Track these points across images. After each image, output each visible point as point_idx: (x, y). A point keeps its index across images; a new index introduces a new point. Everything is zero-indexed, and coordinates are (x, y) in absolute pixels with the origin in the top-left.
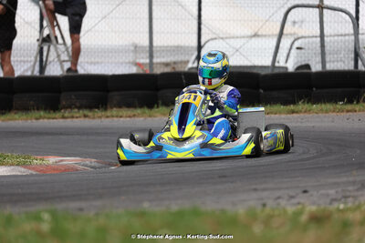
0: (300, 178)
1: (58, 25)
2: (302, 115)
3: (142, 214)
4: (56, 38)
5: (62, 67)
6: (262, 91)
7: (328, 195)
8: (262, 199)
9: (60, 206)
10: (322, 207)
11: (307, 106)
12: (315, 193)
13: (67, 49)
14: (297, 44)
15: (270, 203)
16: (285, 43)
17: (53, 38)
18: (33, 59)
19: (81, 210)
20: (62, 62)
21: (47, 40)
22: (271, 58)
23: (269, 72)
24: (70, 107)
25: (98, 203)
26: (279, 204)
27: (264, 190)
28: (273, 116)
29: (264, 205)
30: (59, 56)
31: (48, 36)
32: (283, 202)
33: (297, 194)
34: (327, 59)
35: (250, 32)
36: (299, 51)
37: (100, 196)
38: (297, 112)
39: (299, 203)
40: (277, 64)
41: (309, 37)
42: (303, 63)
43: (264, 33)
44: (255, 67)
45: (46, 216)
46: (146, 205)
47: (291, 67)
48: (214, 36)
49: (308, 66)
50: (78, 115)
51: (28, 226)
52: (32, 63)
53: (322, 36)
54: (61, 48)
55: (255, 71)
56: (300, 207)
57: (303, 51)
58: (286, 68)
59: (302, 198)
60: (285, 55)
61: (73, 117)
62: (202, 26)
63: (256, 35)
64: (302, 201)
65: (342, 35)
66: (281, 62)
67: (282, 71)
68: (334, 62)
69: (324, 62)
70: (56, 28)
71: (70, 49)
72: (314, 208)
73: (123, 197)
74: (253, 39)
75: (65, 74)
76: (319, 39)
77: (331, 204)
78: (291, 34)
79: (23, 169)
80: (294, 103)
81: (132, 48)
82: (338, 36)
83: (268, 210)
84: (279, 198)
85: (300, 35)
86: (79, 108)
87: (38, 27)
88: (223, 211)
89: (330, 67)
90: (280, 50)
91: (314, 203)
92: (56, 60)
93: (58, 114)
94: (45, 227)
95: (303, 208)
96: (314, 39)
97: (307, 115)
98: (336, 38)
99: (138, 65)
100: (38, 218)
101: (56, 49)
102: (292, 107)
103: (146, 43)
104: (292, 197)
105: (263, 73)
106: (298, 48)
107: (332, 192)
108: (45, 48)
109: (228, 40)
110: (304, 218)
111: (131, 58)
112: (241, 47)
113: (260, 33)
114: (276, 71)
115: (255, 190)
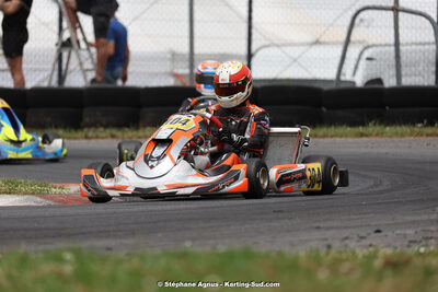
0: (372, 215)
1: (80, 26)
2: (373, 139)
3: (183, 255)
4: (78, 42)
5: (85, 77)
6: (324, 109)
7: (405, 236)
8: (326, 239)
9: (85, 244)
10: (398, 250)
11: (378, 129)
12: (390, 233)
13: (91, 56)
14: (367, 54)
15: (337, 244)
16: (353, 52)
17: (74, 42)
18: (50, 66)
19: (109, 249)
20: (85, 71)
21: (67, 44)
22: (335, 71)
23: (333, 86)
24: (94, 125)
25: (130, 241)
26: (346, 246)
27: (328, 229)
28: (338, 139)
29: (329, 247)
30: (81, 64)
31: (69, 40)
32: (352, 244)
33: (369, 234)
34: (403, 73)
35: (310, 39)
36: (369, 62)
37: (132, 233)
38: (367, 136)
39: (371, 245)
40: (342, 78)
41: (381, 45)
42: (374, 77)
43: (327, 40)
44: (316, 81)
45: (68, 256)
46: (188, 244)
47: (359, 81)
48: (267, 43)
49: (379, 81)
50: (103, 135)
51: (47, 268)
52: (49, 72)
53: (397, 44)
54: (85, 54)
55: (316, 85)
56: (371, 249)
57: (374, 62)
58: (354, 83)
59: (375, 239)
60: (353, 67)
61: (97, 137)
62: (254, 31)
63: (317, 42)
64: (374, 243)
65: (420, 44)
66: (347, 76)
67: (348, 86)
68: (410, 76)
69: (399, 76)
70: (78, 31)
71: (95, 56)
72: (389, 251)
73: (160, 235)
74: (314, 47)
75: (89, 85)
76: (393, 49)
77: (409, 246)
78: (360, 42)
79: (39, 199)
80: (363, 124)
81: (169, 56)
82: (416, 44)
83: (333, 253)
84: (347, 238)
85: (370, 43)
86: (106, 126)
87: (56, 28)
88: (280, 253)
89: (407, 81)
90: (346, 61)
91: (388, 246)
92: (78, 68)
93: (80, 134)
94: (68, 269)
95: (377, 251)
96: (387, 48)
97: (378, 139)
98: (414, 47)
99: (176, 76)
100: (59, 259)
101: (78, 56)
102: (361, 129)
103: (186, 50)
104: (362, 238)
105: (326, 87)
106: (368, 59)
107: (410, 232)
108: (65, 54)
109: (284, 48)
110: (378, 263)
111: (167, 67)
112: (299, 56)
113: (322, 40)
114: (342, 86)
115: (318, 228)
